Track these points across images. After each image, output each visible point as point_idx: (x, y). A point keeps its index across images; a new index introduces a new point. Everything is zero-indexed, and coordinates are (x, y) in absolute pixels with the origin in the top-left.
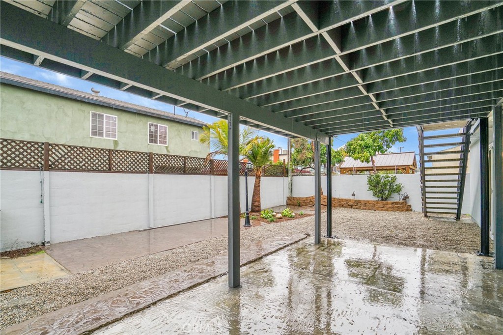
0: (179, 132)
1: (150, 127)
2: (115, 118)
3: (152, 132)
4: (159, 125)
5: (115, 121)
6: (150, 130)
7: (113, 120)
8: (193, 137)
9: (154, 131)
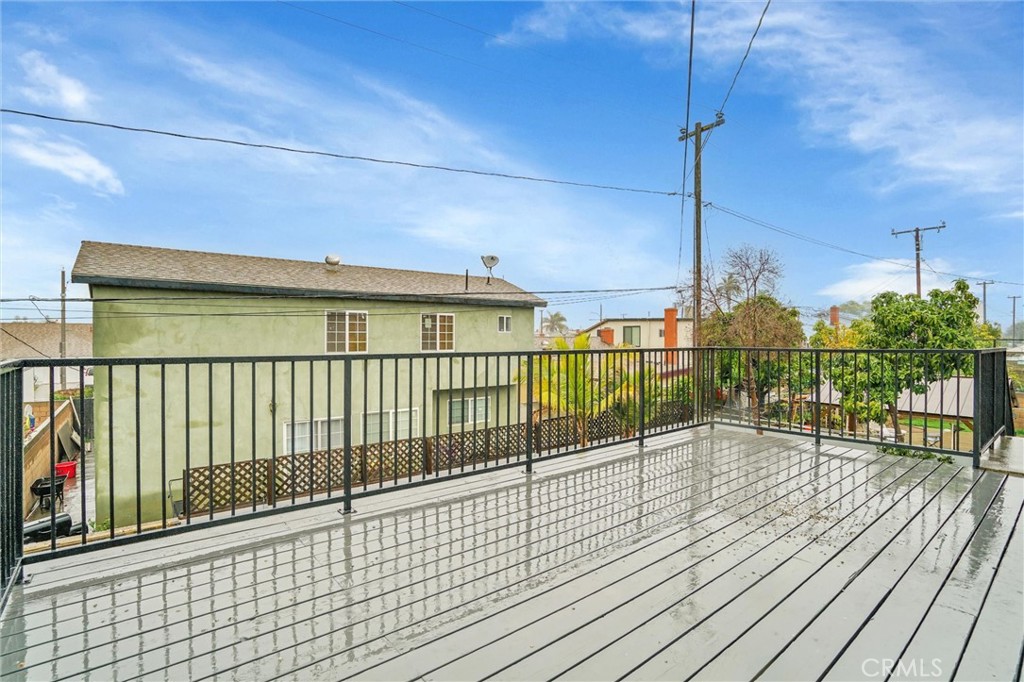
0: (476, 321)
1: (423, 321)
2: (365, 315)
3: (427, 330)
4: (438, 315)
5: (365, 320)
6: (423, 325)
7: (361, 319)
8: (501, 328)
9: (430, 326)
